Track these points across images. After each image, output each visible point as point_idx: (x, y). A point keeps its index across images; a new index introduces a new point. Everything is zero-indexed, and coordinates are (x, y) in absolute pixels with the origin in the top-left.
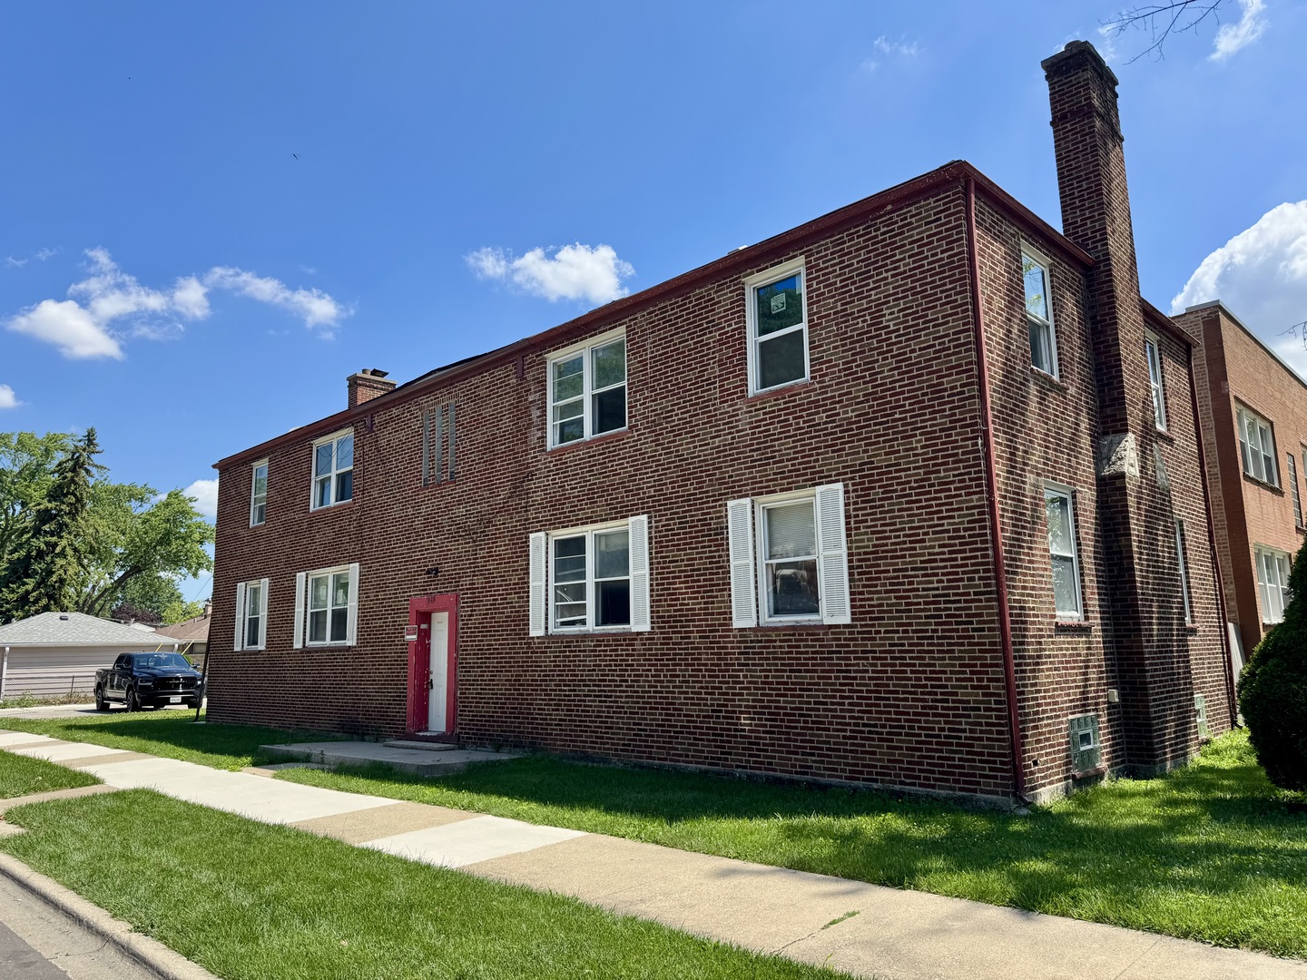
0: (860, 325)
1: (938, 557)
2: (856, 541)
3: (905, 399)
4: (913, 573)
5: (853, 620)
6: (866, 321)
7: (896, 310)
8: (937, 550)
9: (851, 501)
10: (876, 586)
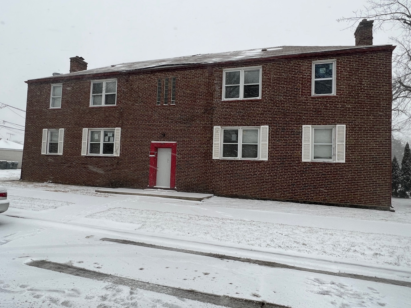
0: (355, 83)
1: (375, 148)
2: (349, 141)
3: (368, 105)
4: (366, 151)
5: (346, 162)
6: (357, 82)
7: (367, 81)
8: (374, 146)
9: (348, 130)
10: (354, 153)
